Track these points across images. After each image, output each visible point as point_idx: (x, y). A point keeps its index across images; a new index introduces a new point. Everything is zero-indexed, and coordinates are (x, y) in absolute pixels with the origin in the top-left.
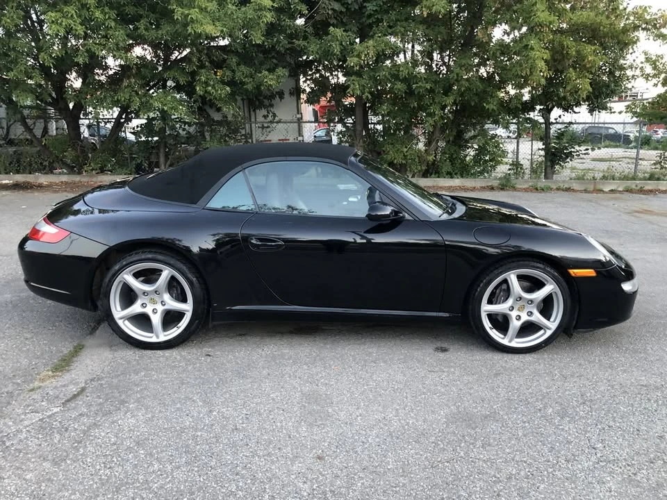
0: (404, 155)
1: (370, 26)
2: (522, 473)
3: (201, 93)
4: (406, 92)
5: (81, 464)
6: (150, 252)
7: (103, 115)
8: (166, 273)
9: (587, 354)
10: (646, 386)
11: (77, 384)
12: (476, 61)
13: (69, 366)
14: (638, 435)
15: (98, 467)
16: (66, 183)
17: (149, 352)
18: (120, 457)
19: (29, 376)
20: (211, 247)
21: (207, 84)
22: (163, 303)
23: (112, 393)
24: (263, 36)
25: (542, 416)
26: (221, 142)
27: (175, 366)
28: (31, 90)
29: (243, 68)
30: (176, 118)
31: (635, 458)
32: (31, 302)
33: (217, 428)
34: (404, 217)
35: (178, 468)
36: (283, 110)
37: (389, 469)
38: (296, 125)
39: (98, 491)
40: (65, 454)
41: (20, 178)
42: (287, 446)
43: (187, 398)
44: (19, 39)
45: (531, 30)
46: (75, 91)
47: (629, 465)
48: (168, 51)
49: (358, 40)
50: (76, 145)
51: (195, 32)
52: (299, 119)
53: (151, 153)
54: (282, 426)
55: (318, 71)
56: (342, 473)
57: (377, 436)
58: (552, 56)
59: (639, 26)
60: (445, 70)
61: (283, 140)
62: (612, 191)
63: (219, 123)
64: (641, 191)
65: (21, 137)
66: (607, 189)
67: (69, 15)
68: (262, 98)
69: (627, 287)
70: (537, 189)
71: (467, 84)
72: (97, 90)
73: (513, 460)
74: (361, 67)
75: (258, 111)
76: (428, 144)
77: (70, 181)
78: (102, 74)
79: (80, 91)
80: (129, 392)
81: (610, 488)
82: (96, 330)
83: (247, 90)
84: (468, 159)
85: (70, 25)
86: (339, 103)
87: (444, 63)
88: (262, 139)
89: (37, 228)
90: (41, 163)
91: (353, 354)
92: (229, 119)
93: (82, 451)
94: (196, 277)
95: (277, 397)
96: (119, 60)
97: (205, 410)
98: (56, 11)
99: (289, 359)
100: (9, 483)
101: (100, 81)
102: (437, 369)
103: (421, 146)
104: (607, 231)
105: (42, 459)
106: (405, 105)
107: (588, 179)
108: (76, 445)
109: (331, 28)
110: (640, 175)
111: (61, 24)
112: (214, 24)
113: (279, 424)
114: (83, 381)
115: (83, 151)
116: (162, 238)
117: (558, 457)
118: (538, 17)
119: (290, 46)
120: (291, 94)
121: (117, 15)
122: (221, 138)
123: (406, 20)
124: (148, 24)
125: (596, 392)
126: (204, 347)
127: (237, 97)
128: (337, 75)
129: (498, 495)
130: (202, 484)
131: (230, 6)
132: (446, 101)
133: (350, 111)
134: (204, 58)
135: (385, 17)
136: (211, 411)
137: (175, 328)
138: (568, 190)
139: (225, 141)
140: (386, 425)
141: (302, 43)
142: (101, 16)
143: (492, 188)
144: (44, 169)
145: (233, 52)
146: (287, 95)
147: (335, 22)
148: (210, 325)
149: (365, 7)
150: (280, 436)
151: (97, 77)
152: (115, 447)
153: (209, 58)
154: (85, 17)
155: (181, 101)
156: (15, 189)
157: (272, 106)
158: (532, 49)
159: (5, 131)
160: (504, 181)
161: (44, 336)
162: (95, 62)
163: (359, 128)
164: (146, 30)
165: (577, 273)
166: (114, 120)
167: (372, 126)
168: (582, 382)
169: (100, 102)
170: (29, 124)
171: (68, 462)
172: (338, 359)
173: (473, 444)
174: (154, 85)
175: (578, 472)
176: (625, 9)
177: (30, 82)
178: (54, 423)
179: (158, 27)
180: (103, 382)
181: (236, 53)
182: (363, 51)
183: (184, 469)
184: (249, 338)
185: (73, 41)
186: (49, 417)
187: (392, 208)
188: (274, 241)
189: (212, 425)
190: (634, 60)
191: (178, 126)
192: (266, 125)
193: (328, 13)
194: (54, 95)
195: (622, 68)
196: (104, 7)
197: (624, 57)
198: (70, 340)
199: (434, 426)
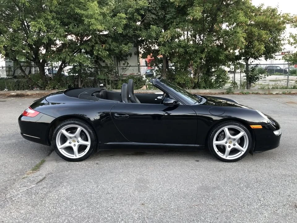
0: (184, 80)
1: (168, 25)
2: (228, 210)
3: (96, 54)
4: (184, 53)
5: (44, 207)
6: (72, 120)
7: (55, 65)
8: (79, 129)
9: (260, 162)
10: (285, 175)
11: (42, 175)
12: (215, 38)
13: (39, 168)
14: (279, 195)
15: (51, 208)
16: (39, 94)
17: (72, 163)
18: (59, 204)
19: (22, 172)
20: (98, 118)
21: (98, 50)
22: (78, 142)
23: (57, 179)
24: (122, 29)
25: (238, 187)
26: (105, 75)
27: (83, 168)
28: (24, 55)
29: (114, 43)
30: (85, 66)
31: (277, 204)
32: (24, 143)
33: (100, 193)
34: (179, 104)
35: (83, 208)
36: (132, 61)
37: (172, 209)
38: (137, 67)
39: (50, 217)
40: (37, 203)
41: (19, 92)
42: (129, 200)
43: (88, 181)
44: (19, 33)
45: (237, 25)
46: (43, 55)
47: (274, 207)
48: (82, 37)
49: (163, 31)
50: (43, 78)
51: (93, 28)
52: (138, 65)
53: (75, 81)
54: (127, 192)
55: (146, 44)
56: (152, 210)
57: (167, 196)
58: (248, 36)
59: (285, 22)
60: (202, 42)
61: (131, 74)
62: (277, 94)
63: (104, 67)
64: (290, 94)
65: (20, 75)
66: (274, 93)
67: (40, 23)
68: (122, 56)
69: (276, 133)
70: (243, 93)
71: (211, 49)
72: (52, 54)
73: (225, 205)
74: (164, 42)
75: (121, 62)
76: (195, 75)
77: (40, 93)
78: (54, 47)
79: (45, 55)
80: (64, 179)
81: (265, 216)
82: (50, 154)
83: (116, 53)
84: (212, 81)
85: (40, 27)
86: (156, 57)
87: (201, 40)
88: (123, 74)
89: (26, 111)
90: (28, 86)
91: (159, 163)
92: (108, 65)
93: (44, 202)
94: (92, 130)
95: (126, 180)
96: (61, 41)
97: (95, 186)
98: (35, 21)
99: (132, 165)
100: (14, 215)
101: (53, 50)
102: (194, 169)
103: (192, 76)
104: (273, 111)
105: (27, 205)
106: (185, 58)
107: (266, 89)
108: (41, 199)
109: (151, 26)
110: (289, 87)
111: (36, 26)
112: (101, 25)
113: (126, 191)
114: (45, 174)
115: (46, 80)
116: (78, 114)
117: (244, 204)
118: (240, 19)
119: (134, 34)
120: (135, 54)
121: (61, 23)
122: (105, 74)
123: (184, 21)
124: (73, 26)
125: (263, 178)
126: (95, 161)
127: (112, 56)
128: (154, 46)
129: (217, 219)
130: (93, 214)
131: (108, 17)
132: (202, 56)
133: (161, 61)
134: (97, 39)
135: (175, 20)
136: (98, 186)
137: (84, 152)
138: (257, 93)
139: (107, 75)
140: (171, 191)
141: (139, 32)
142: (54, 23)
143: (223, 93)
144: (29, 88)
145: (109, 37)
146: (133, 55)
147: (153, 23)
148: (98, 151)
149: (166, 16)
150: (126, 196)
151: (52, 49)
152: (58, 200)
153: (99, 39)
154: (47, 24)
155: (87, 58)
156: (17, 97)
157: (127, 59)
158: (238, 33)
159: (13, 72)
160: (228, 90)
161: (29, 157)
162: (51, 42)
163: (164, 68)
164: (73, 28)
165: (254, 127)
166: (59, 67)
167: (170, 67)
168: (257, 174)
169: (53, 59)
170: (23, 69)
171: (38, 206)
172: (152, 165)
173: (208, 199)
174: (76, 52)
175: (252, 210)
176: (279, 15)
177: (24, 51)
178: (33, 191)
179: (78, 27)
180: (53, 175)
181: (111, 37)
182: (165, 35)
183: (86, 209)
184: (115, 157)
185: (42, 34)
186: (31, 188)
187: (174, 100)
188: (125, 115)
189: (98, 191)
190: (284, 37)
191: (86, 69)
192: (124, 68)
193: (150, 20)
194: (34, 57)
195: (279, 40)
196: (55, 19)
197: (280, 35)
198: (40, 158)
199: (192, 192)
